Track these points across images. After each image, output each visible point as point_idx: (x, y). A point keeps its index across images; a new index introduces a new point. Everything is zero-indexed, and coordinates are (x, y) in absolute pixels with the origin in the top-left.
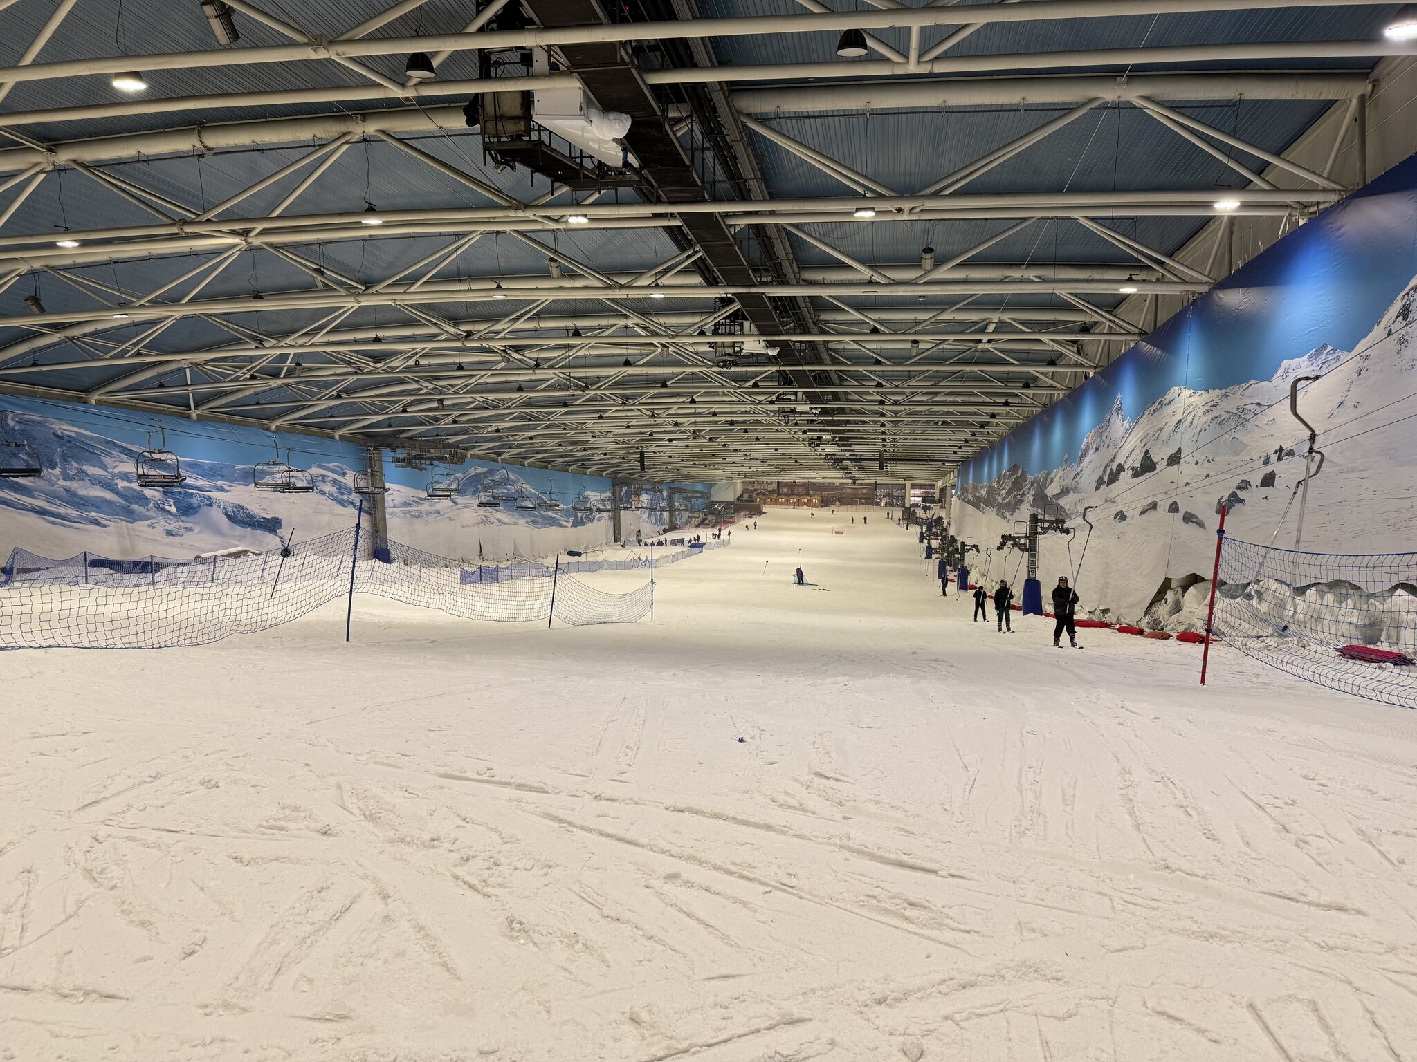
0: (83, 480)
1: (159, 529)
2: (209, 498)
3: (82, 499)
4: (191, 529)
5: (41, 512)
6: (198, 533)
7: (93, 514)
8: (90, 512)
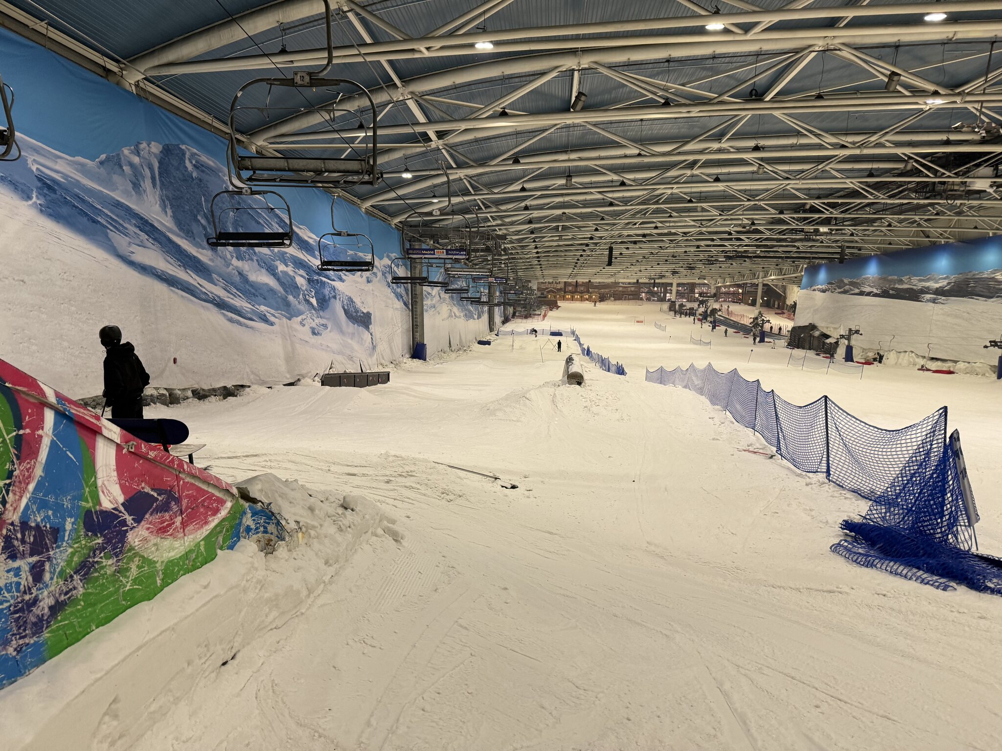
0: (252, 260)
1: (307, 328)
2: (334, 289)
3: (252, 286)
4: (325, 326)
5: (221, 305)
6: (330, 332)
7: (263, 308)
8: (259, 305)
